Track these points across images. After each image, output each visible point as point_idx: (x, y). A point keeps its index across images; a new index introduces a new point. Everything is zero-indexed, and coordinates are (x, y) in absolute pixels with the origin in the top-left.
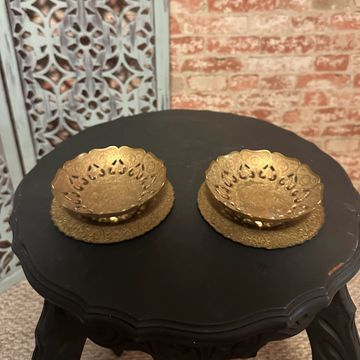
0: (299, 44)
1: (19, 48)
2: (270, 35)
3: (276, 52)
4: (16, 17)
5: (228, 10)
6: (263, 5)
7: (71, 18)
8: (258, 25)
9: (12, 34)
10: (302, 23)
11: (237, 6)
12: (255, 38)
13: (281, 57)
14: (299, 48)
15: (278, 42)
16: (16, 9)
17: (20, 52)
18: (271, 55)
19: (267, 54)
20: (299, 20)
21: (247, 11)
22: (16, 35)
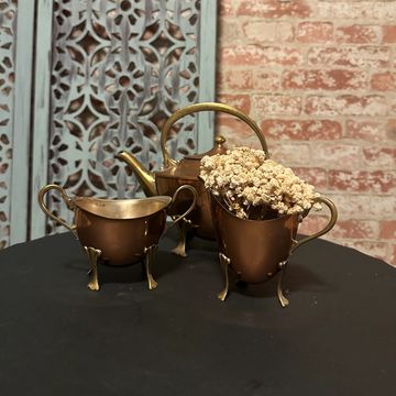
0: (377, 181)
1: (53, 161)
2: (338, 168)
3: (349, 189)
4: (56, 129)
5: (285, 137)
6: (326, 133)
7: (112, 133)
8: (322, 156)
9: (49, 146)
10: (377, 155)
11: (295, 133)
12: (320, 170)
13: (356, 195)
14: (378, 186)
15: (349, 177)
16: (58, 121)
17: (53, 165)
18: (341, 192)
19: (337, 191)
20: (372, 151)
21: (307, 139)
22: (52, 147)
